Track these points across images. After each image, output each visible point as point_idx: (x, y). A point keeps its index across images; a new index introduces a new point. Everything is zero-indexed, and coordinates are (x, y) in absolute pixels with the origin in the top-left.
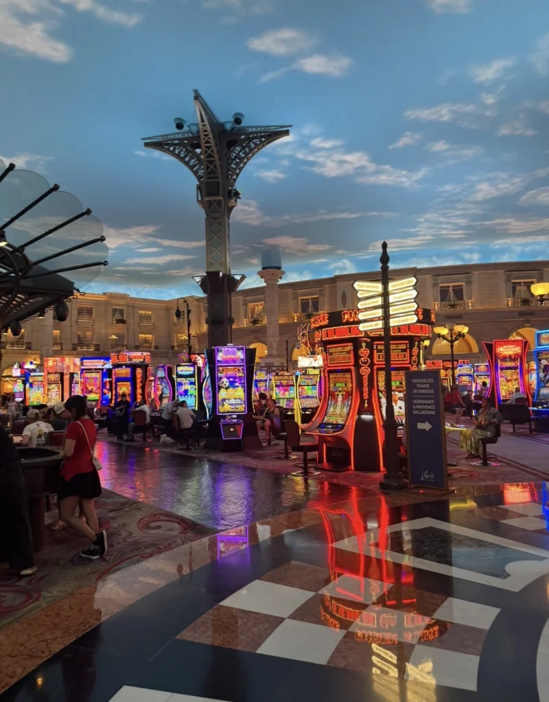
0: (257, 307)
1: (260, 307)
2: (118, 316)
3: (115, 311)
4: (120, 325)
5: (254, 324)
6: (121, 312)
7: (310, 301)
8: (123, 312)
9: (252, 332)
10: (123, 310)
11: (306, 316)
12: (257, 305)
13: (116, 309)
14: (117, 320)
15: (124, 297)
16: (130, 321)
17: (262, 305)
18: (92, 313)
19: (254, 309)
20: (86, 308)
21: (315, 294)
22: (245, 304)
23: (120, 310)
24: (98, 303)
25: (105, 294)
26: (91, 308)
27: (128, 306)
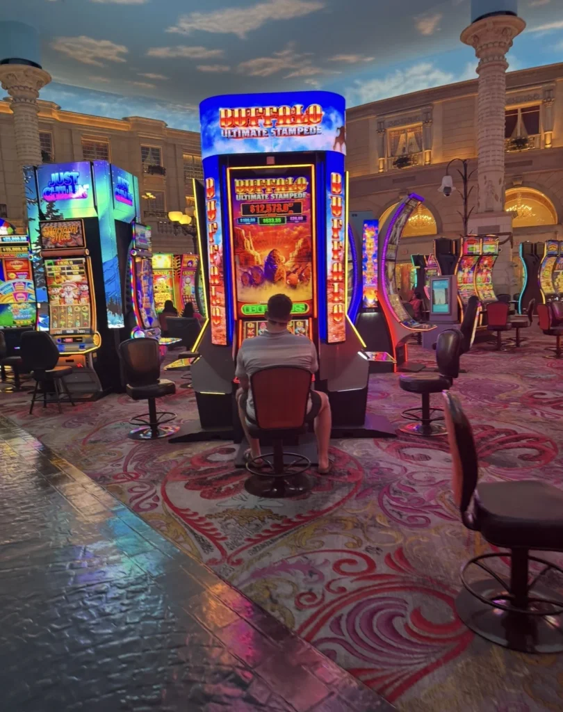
0: (403, 136)
1: (411, 135)
2: (150, 161)
3: (145, 151)
4: (156, 176)
5: (400, 166)
6: (156, 153)
7: (520, 114)
8: (159, 155)
9: (394, 181)
10: (158, 150)
11: (513, 143)
12: (404, 131)
13: (147, 149)
14: (150, 167)
15: (159, 126)
16: (170, 171)
17: (413, 129)
18: (107, 154)
19: (397, 139)
20: (98, 145)
21: (535, 98)
22: (381, 129)
23: (153, 149)
24: (117, 136)
25: (126, 119)
26: (106, 146)
27: (166, 144)
